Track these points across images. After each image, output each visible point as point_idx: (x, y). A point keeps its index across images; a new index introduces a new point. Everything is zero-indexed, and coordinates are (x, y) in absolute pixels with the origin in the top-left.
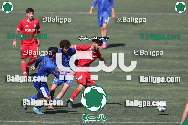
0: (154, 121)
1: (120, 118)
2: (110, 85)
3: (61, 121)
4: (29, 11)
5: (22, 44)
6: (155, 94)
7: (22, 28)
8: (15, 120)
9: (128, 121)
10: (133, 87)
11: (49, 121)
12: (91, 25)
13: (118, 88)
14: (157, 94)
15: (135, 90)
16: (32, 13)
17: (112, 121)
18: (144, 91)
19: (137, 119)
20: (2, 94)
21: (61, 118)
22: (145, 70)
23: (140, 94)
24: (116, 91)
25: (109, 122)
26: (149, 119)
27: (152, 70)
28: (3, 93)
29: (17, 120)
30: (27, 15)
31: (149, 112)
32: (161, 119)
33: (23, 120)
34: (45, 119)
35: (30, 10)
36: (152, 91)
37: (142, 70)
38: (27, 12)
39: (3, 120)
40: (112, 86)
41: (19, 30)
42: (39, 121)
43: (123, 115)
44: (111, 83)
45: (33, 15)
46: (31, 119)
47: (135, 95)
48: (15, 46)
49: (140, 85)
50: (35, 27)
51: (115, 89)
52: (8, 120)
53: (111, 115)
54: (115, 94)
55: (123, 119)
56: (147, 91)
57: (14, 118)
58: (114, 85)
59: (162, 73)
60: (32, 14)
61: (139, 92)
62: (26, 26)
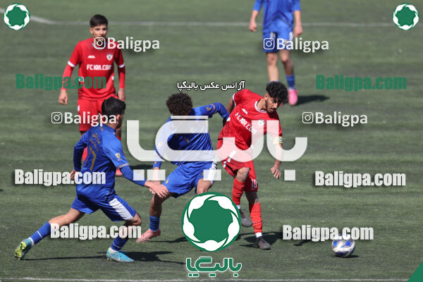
0: (393, 277)
1: (313, 270)
2: (288, 194)
3: (176, 278)
4: (96, 21)
5: (80, 97)
6: (394, 213)
7: (80, 61)
8: (66, 277)
9: (331, 277)
10: (342, 196)
11: (148, 279)
12: (242, 52)
13: (308, 199)
14: (400, 213)
15: (346, 205)
16: (102, 27)
17: (296, 278)
18: (369, 207)
19: (352, 273)
20: (37, 215)
21: (175, 271)
22: (370, 157)
23: (359, 214)
24: (303, 206)
25: (288, 280)
26: (381, 272)
27: (386, 157)
28: (39, 213)
29: (71, 278)
30: (92, 32)
31: (381, 255)
32: (408, 272)
33: (86, 278)
34: (138, 273)
35: (99, 20)
36: (387, 206)
37: (364, 157)
38: (93, 24)
39: (40, 276)
40: (293, 194)
41: (72, 65)
42: (123, 278)
43: (321, 262)
44: (292, 189)
45: (105, 32)
46: (105, 274)
47: (347, 215)
48: (64, 101)
49: (360, 193)
50: (109, 59)
51: (301, 203)
52: (50, 277)
53: (293, 264)
54: (301, 213)
55: (321, 272)
56: (375, 207)
57: (64, 273)
58: (297, 193)
59: (410, 165)
60: (104, 29)
61: (357, 209)
62: (90, 57)
